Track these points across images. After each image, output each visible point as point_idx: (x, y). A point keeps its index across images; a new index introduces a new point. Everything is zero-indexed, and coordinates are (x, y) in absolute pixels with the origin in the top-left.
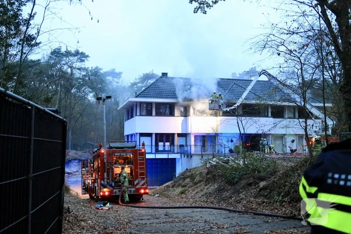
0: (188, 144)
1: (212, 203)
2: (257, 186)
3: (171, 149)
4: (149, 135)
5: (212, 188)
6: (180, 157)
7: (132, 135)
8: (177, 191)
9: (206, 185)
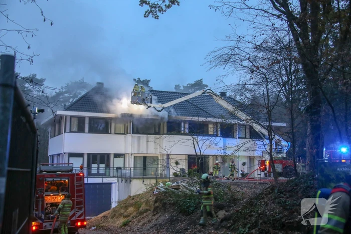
0: (126, 166)
3: (105, 172)
4: (80, 155)
5: (162, 218)
6: (116, 181)
7: (59, 155)
8: (118, 222)
9: (154, 215)
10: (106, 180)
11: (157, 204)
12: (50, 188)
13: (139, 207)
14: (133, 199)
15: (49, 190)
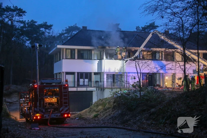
0: (102, 80)
1: (116, 124)
2: (149, 112)
3: (89, 84)
4: (73, 73)
5: (117, 113)
6: (95, 90)
7: (60, 73)
8: (92, 115)
9: (113, 111)
10: (89, 89)
11: (115, 104)
12: (48, 94)
13: (105, 106)
14: (102, 101)
15: (47, 95)
